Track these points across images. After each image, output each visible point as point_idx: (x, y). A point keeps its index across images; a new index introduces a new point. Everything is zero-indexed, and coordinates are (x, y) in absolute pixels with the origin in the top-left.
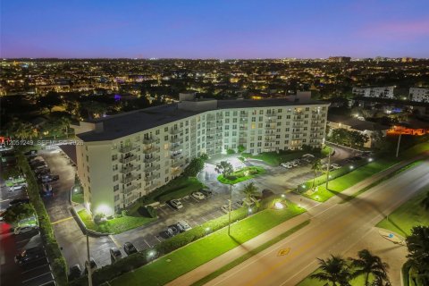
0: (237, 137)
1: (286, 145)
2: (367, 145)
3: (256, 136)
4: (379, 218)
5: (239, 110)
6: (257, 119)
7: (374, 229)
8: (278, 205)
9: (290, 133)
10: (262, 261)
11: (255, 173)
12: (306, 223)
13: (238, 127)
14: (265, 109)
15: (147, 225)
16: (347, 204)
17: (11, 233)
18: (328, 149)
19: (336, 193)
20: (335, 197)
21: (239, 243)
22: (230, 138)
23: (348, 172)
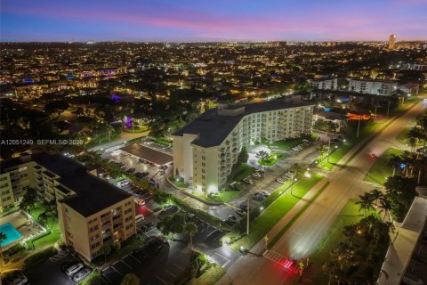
0: (260, 132)
1: (290, 135)
2: (338, 130)
3: (272, 130)
4: (363, 176)
5: (261, 114)
6: (272, 118)
7: (363, 182)
8: (307, 175)
9: (292, 126)
10: (318, 204)
11: (280, 157)
12: (328, 183)
13: (260, 125)
14: (277, 111)
15: (241, 196)
16: (344, 171)
17: (160, 211)
18: (315, 135)
19: (335, 164)
20: (335, 167)
21: (300, 198)
22: (256, 133)
23: (335, 150)
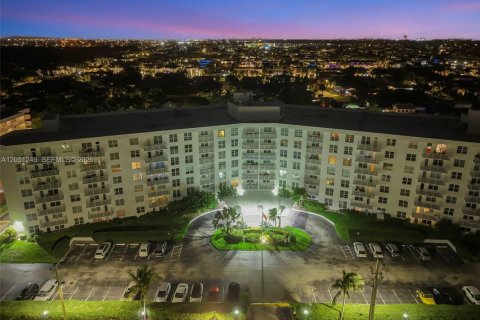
0: (301, 173)
1: (402, 209)
3: (338, 179)
5: (306, 130)
6: (341, 150)
9: (413, 189)
13: (303, 156)
14: (358, 136)
